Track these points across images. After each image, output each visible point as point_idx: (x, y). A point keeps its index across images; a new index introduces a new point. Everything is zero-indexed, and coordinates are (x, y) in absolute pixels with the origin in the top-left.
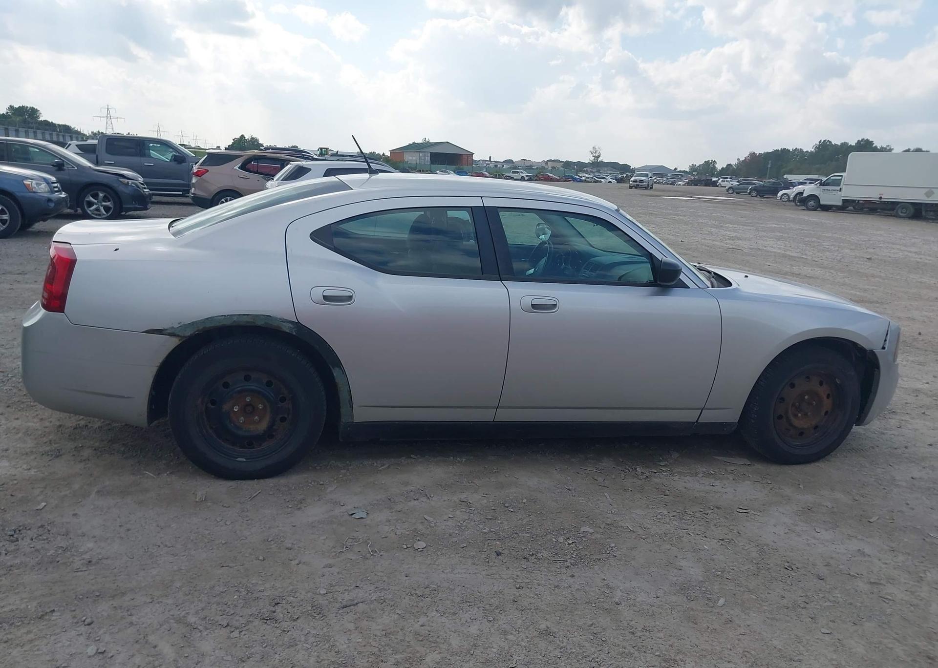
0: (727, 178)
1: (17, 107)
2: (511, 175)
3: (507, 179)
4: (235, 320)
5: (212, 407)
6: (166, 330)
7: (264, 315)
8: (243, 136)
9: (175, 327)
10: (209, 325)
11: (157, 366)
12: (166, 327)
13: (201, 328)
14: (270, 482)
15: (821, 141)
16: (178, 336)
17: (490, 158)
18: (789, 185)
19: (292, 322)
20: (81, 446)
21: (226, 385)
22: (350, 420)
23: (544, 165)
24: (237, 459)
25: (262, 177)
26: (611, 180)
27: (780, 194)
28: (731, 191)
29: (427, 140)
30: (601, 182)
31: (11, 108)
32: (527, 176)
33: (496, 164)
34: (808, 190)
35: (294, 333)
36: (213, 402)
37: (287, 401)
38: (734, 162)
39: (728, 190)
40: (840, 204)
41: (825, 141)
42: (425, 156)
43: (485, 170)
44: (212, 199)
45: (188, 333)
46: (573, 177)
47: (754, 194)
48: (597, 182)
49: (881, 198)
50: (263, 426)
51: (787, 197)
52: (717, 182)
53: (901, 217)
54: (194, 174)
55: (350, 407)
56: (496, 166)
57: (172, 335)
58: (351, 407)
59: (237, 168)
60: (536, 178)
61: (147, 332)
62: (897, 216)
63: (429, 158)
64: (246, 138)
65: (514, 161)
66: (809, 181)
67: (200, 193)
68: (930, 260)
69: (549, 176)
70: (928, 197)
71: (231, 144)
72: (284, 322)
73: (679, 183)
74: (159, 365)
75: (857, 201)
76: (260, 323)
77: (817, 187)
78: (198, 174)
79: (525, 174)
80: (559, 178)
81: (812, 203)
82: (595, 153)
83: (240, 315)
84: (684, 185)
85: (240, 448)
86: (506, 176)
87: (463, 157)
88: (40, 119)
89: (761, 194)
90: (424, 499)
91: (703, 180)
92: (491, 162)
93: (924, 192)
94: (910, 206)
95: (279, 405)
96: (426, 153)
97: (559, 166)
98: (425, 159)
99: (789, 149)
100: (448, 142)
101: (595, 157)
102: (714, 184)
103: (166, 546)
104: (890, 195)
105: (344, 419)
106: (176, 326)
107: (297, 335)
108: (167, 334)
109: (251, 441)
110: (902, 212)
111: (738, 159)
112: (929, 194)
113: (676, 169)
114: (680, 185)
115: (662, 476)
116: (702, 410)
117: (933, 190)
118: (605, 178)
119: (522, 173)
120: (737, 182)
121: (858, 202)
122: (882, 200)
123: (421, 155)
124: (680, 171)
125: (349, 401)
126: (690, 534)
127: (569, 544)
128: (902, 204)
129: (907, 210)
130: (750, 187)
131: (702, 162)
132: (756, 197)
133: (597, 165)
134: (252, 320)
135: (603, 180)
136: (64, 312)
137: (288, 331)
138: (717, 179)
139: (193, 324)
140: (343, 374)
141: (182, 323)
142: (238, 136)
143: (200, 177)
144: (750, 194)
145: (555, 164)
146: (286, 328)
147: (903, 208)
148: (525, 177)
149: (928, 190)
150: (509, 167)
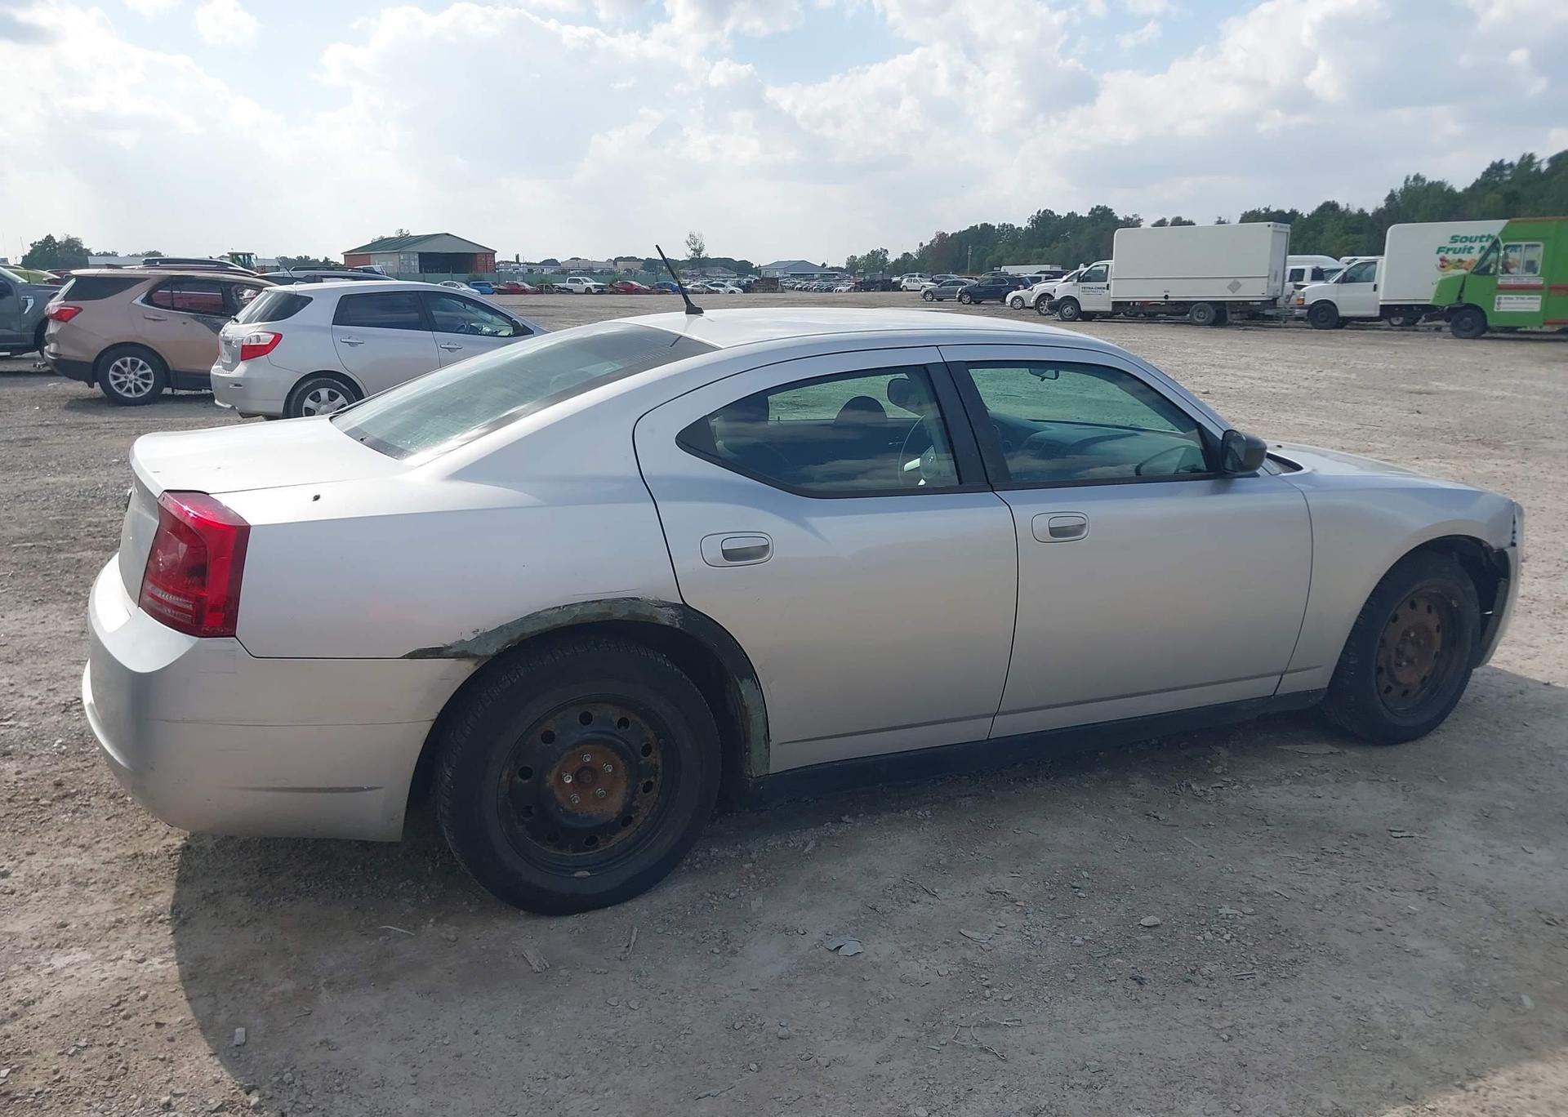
0: (915, 276)
2: (568, 285)
3: (562, 293)
4: (576, 612)
5: (527, 781)
6: (451, 647)
7: (625, 599)
8: (50, 238)
9: (466, 640)
10: (530, 629)
11: (432, 720)
12: (448, 643)
13: (516, 636)
14: (638, 909)
15: (1040, 211)
16: (474, 656)
17: (517, 257)
18: (1017, 282)
19: (674, 606)
20: (212, 891)
21: (549, 737)
22: (764, 772)
23: (611, 266)
24: (576, 875)
25: (191, 317)
26: (733, 288)
27: (1009, 298)
28: (929, 297)
29: (405, 232)
30: (718, 292)
32: (595, 286)
33: (530, 267)
34: (1060, 288)
35: (678, 626)
36: (526, 773)
37: (653, 750)
38: (913, 250)
39: (924, 296)
40: (1109, 308)
41: (1045, 211)
42: (409, 260)
43: (521, 278)
44: (96, 360)
45: (492, 650)
46: (672, 285)
47: (966, 299)
48: (712, 292)
49: (1166, 297)
50: (614, 805)
51: (1020, 302)
52: (900, 283)
53: (1197, 324)
54: (53, 317)
55: (766, 748)
56: (530, 271)
57: (461, 655)
58: (768, 747)
59: (138, 301)
60: (611, 290)
61: (412, 656)
62: (1191, 323)
63: (417, 262)
65: (559, 261)
66: (1045, 275)
67: (69, 353)
68: (1287, 389)
69: (632, 285)
70: (1234, 292)
72: (661, 607)
73: (839, 288)
74: (435, 716)
75: (1132, 304)
76: (620, 614)
77: (1074, 285)
78: (61, 316)
79: (591, 284)
80: (649, 288)
81: (1068, 310)
82: (695, 244)
83: (585, 603)
84: (849, 291)
85: (574, 852)
86: (559, 288)
87: (478, 258)
89: (976, 300)
90: (925, 898)
91: (878, 282)
92: (520, 264)
93: (1228, 284)
94: (1209, 307)
95: (642, 762)
96: (412, 256)
97: (636, 267)
98: (410, 265)
99: (993, 224)
100: (447, 234)
101: (695, 250)
102: (896, 287)
103: (558, 1076)
104: (1180, 292)
105: (755, 770)
106: (469, 637)
107: (682, 629)
108: (451, 656)
109: (590, 837)
110: (1198, 317)
111: (921, 245)
112: (1235, 286)
113: (824, 265)
114: (840, 291)
115: (1234, 792)
116: (1282, 675)
117: (1238, 280)
118: (724, 286)
119: (586, 281)
120: (930, 281)
121: (1134, 305)
122: (1169, 300)
123: (402, 257)
124: (832, 269)
125: (764, 738)
126: (1369, 890)
127: (1227, 941)
128: (1199, 304)
129: (1205, 312)
130: (960, 289)
131: (866, 252)
132: (970, 303)
133: (700, 264)
134: (607, 611)
135: (721, 289)
136: (234, 636)
137: (668, 623)
138: (899, 278)
139: (500, 629)
140: (757, 688)
141: (481, 631)
142: (41, 238)
143: (66, 321)
144: (960, 299)
145: (630, 265)
146: (665, 617)
147: (1199, 311)
148: (592, 288)
149: (1232, 280)
150: (553, 271)
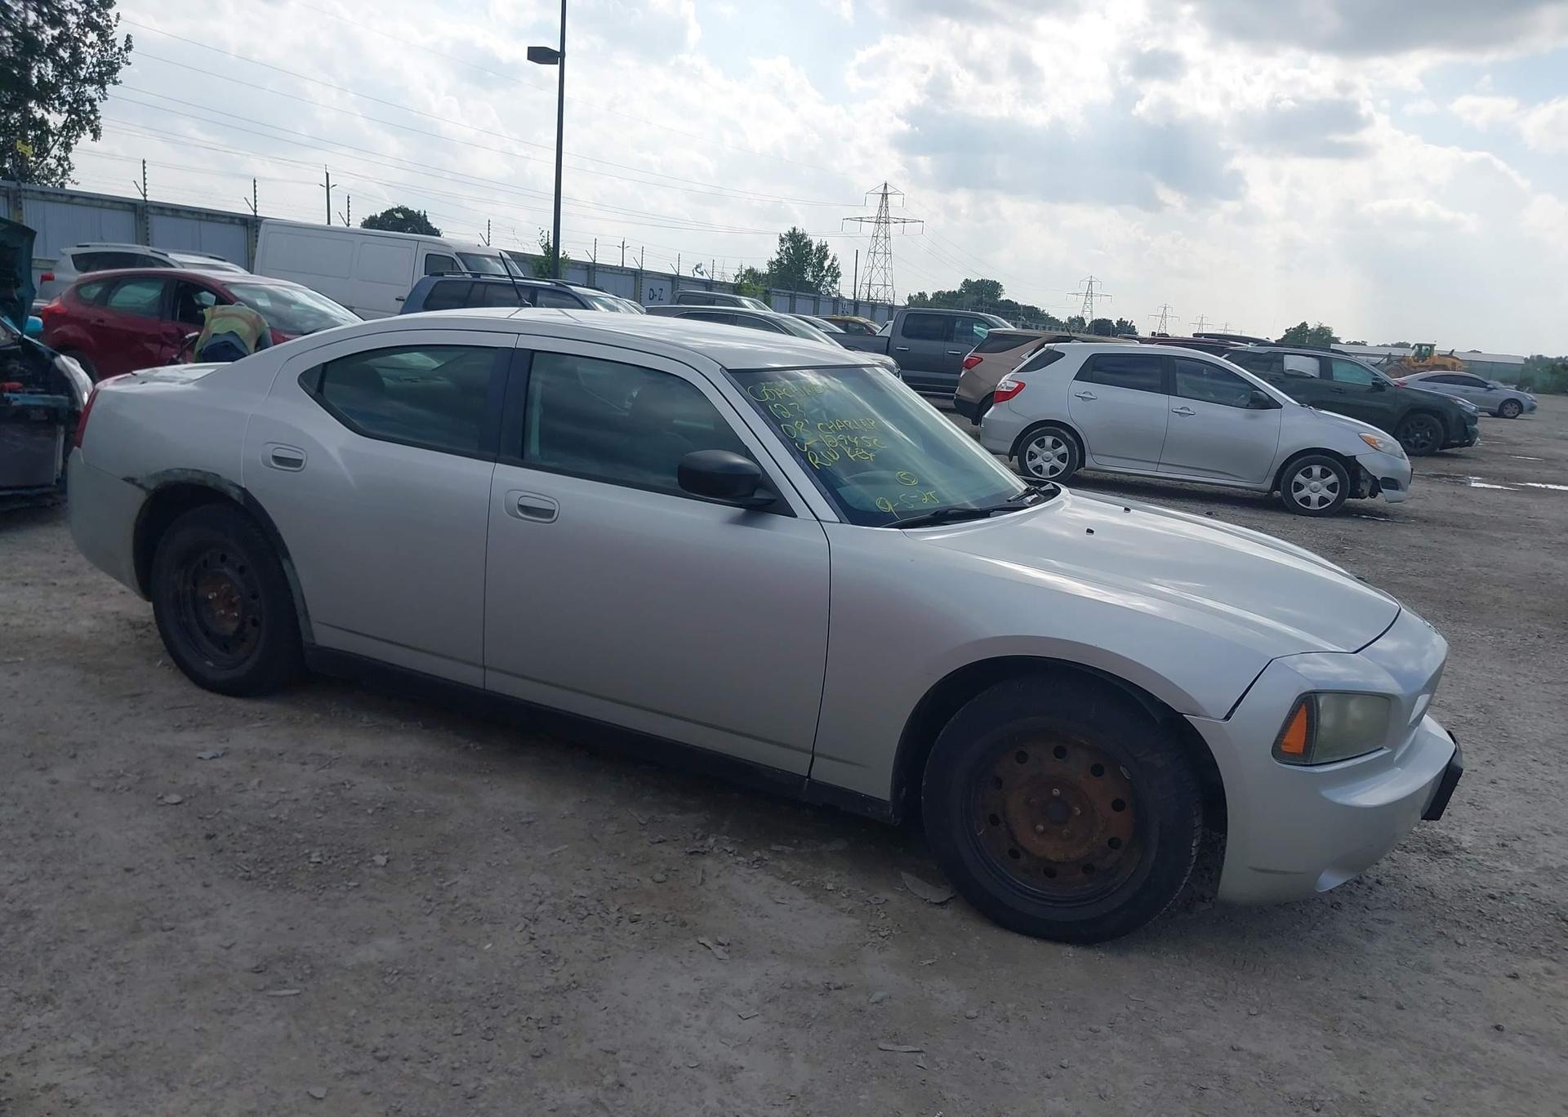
1: (975, 281)
4: (189, 475)
6: (138, 479)
7: (214, 474)
8: (1304, 325)
9: (143, 477)
10: (168, 478)
12: (137, 476)
13: (162, 481)
16: (145, 489)
19: (239, 487)
21: (205, 563)
22: (311, 641)
24: (206, 663)
31: (967, 283)
35: (243, 503)
36: (195, 583)
45: (152, 486)
57: (141, 486)
58: (308, 621)
61: (125, 480)
64: (1309, 328)
71: (1280, 337)
72: (231, 486)
76: (210, 483)
78: (968, 365)
88: (1002, 298)
95: (250, 602)
105: (305, 638)
107: (245, 505)
108: (137, 485)
116: (813, 756)
125: (304, 611)
134: (204, 479)
136: (81, 448)
137: (237, 499)
139: (155, 475)
140: (293, 569)
141: (148, 473)
142: (1296, 325)
146: (235, 494)
